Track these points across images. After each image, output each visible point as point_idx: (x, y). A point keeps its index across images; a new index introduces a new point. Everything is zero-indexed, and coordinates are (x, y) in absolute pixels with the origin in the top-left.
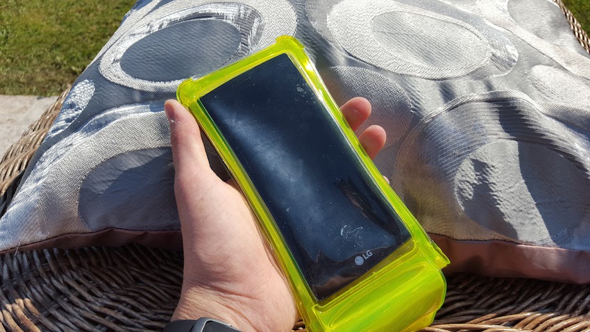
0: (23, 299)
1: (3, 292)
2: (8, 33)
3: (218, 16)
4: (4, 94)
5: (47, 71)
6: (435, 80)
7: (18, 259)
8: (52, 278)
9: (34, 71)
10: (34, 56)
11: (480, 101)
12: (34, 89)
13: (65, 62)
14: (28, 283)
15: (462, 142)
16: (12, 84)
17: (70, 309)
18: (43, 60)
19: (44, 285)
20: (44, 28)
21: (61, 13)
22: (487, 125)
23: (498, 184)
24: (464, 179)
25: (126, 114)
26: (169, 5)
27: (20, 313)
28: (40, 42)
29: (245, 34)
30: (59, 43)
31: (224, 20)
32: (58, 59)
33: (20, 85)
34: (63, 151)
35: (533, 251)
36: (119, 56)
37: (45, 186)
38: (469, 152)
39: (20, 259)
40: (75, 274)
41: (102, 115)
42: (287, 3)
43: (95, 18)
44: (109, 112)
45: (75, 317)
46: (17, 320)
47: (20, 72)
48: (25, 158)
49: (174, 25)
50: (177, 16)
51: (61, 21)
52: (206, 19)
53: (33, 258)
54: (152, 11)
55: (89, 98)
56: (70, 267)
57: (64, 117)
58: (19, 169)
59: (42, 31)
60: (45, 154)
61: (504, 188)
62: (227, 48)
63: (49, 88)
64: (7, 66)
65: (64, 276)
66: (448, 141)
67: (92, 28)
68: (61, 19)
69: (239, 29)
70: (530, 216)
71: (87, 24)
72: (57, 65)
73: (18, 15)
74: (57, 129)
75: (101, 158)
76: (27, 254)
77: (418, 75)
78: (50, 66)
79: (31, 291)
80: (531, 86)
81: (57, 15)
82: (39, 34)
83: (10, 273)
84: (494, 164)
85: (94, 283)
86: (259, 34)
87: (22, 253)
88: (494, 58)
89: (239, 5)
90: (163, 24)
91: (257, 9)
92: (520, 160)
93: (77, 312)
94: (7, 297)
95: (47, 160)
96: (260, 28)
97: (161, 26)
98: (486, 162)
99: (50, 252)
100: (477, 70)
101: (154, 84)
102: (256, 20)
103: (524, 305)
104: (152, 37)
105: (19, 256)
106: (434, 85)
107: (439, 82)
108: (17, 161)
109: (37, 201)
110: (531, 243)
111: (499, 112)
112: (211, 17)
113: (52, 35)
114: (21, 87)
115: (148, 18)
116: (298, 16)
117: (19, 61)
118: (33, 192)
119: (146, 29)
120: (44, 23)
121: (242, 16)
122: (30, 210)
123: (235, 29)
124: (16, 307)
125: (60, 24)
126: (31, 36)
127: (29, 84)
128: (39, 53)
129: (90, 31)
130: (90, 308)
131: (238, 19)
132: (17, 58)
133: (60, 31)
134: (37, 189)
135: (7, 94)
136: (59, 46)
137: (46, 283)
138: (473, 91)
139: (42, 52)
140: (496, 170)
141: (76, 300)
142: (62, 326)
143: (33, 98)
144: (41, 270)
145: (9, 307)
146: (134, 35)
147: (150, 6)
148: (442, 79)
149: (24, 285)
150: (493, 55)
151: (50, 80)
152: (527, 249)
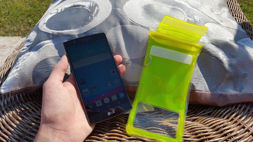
0: (12, 111)
1: (5, 109)
2: (9, 10)
3: (82, 6)
4: (8, 36)
5: (25, 26)
7: (10, 97)
8: (23, 104)
9: (20, 26)
10: (20, 20)
12: (20, 34)
13: (33, 22)
14: (14, 106)
16: (11, 32)
17: (29, 114)
18: (24, 21)
19: (20, 106)
20: (24, 8)
21: (31, 2)
25: (48, 43)
26: (65, 2)
27: (11, 116)
28: (22, 14)
30: (30, 14)
31: (85, 8)
32: (30, 21)
33: (15, 32)
34: (26, 57)
35: (201, 94)
36: (46, 22)
37: (20, 70)
39: (11, 97)
40: (31, 103)
41: (39, 44)
42: (109, 1)
43: (45, 4)
44: (42, 43)
45: (30, 117)
46: (10, 118)
47: (14, 27)
48: (13, 61)
50: (67, 6)
52: (78, 7)
53: (16, 97)
54: (59, 4)
55: (35, 38)
56: (29, 100)
57: (26, 45)
58: (11, 65)
59: (23, 10)
60: (19, 59)
62: (85, 18)
63: (26, 33)
64: (9, 24)
65: (27, 103)
67: (44, 8)
68: (31, 4)
69: (90, 11)
70: (201, 80)
71: (42, 6)
72: (29, 23)
73: (13, 3)
74: (24, 50)
75: (40, 60)
76: (14, 95)
78: (27, 24)
79: (15, 108)
81: (29, 2)
82: (22, 11)
83: (7, 102)
85: (38, 105)
86: (97, 13)
87: (12, 95)
89: (91, 2)
91: (97, 3)
93: (32, 115)
94: (6, 111)
95: (20, 61)
97: (61, 10)
99: (22, 95)
101: (57, 31)
102: (96, 7)
103: (198, 114)
104: (58, 14)
105: (11, 96)
108: (10, 62)
109: (17, 76)
110: (201, 91)
112: (80, 6)
113: (27, 11)
114: (15, 33)
115: (57, 7)
116: (113, 6)
117: (14, 22)
118: (16, 72)
119: (56, 11)
120: (24, 6)
121: (91, 6)
122: (15, 79)
123: (88, 11)
124: (9, 114)
125: (31, 7)
126: (19, 12)
127: (18, 32)
128: (22, 19)
129: (43, 9)
130: (36, 114)
131: (90, 7)
132: (13, 21)
133: (30, 9)
134: (17, 71)
135: (9, 36)
136: (30, 16)
137: (20, 105)
139: (23, 19)
141: (31, 111)
142: (26, 120)
143: (20, 37)
144: (18, 101)
145: (7, 114)
146: (52, 13)
147: (58, 2)
149: (12, 106)
150: (188, 20)
151: (27, 30)
152: (199, 93)
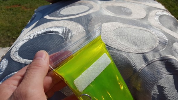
3: (55, 32)
5: (5, 38)
6: (140, 54)
10: (1, 34)
11: (158, 61)
12: (1, 45)
15: (153, 79)
18: (4, 35)
20: (4, 25)
21: (10, 20)
22: (162, 71)
23: (168, 94)
24: (155, 93)
28: (3, 29)
29: (66, 39)
31: (58, 34)
38: (156, 82)
43: (21, 21)
49: (39, 36)
51: (10, 22)
52: (51, 33)
61: (170, 95)
66: (148, 78)
69: (63, 37)
72: (8, 36)
77: (133, 52)
80: (174, 52)
84: (166, 86)
88: (160, 43)
90: (34, 35)
92: (174, 82)
96: (72, 37)
98: (163, 86)
100: (155, 48)
102: (70, 33)
106: (140, 56)
107: (142, 54)
111: (165, 65)
112: (53, 33)
121: (65, 32)
123: (62, 37)
129: (19, 25)
131: (63, 33)
133: (9, 25)
136: (9, 30)
138: (155, 57)
140: (167, 89)
148: (143, 53)
150: (160, 41)
